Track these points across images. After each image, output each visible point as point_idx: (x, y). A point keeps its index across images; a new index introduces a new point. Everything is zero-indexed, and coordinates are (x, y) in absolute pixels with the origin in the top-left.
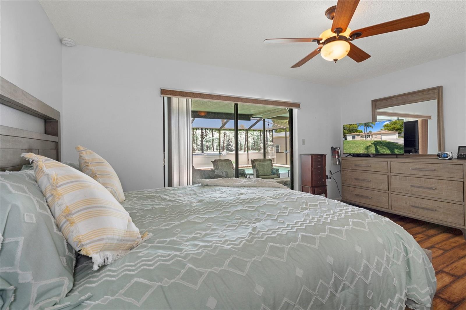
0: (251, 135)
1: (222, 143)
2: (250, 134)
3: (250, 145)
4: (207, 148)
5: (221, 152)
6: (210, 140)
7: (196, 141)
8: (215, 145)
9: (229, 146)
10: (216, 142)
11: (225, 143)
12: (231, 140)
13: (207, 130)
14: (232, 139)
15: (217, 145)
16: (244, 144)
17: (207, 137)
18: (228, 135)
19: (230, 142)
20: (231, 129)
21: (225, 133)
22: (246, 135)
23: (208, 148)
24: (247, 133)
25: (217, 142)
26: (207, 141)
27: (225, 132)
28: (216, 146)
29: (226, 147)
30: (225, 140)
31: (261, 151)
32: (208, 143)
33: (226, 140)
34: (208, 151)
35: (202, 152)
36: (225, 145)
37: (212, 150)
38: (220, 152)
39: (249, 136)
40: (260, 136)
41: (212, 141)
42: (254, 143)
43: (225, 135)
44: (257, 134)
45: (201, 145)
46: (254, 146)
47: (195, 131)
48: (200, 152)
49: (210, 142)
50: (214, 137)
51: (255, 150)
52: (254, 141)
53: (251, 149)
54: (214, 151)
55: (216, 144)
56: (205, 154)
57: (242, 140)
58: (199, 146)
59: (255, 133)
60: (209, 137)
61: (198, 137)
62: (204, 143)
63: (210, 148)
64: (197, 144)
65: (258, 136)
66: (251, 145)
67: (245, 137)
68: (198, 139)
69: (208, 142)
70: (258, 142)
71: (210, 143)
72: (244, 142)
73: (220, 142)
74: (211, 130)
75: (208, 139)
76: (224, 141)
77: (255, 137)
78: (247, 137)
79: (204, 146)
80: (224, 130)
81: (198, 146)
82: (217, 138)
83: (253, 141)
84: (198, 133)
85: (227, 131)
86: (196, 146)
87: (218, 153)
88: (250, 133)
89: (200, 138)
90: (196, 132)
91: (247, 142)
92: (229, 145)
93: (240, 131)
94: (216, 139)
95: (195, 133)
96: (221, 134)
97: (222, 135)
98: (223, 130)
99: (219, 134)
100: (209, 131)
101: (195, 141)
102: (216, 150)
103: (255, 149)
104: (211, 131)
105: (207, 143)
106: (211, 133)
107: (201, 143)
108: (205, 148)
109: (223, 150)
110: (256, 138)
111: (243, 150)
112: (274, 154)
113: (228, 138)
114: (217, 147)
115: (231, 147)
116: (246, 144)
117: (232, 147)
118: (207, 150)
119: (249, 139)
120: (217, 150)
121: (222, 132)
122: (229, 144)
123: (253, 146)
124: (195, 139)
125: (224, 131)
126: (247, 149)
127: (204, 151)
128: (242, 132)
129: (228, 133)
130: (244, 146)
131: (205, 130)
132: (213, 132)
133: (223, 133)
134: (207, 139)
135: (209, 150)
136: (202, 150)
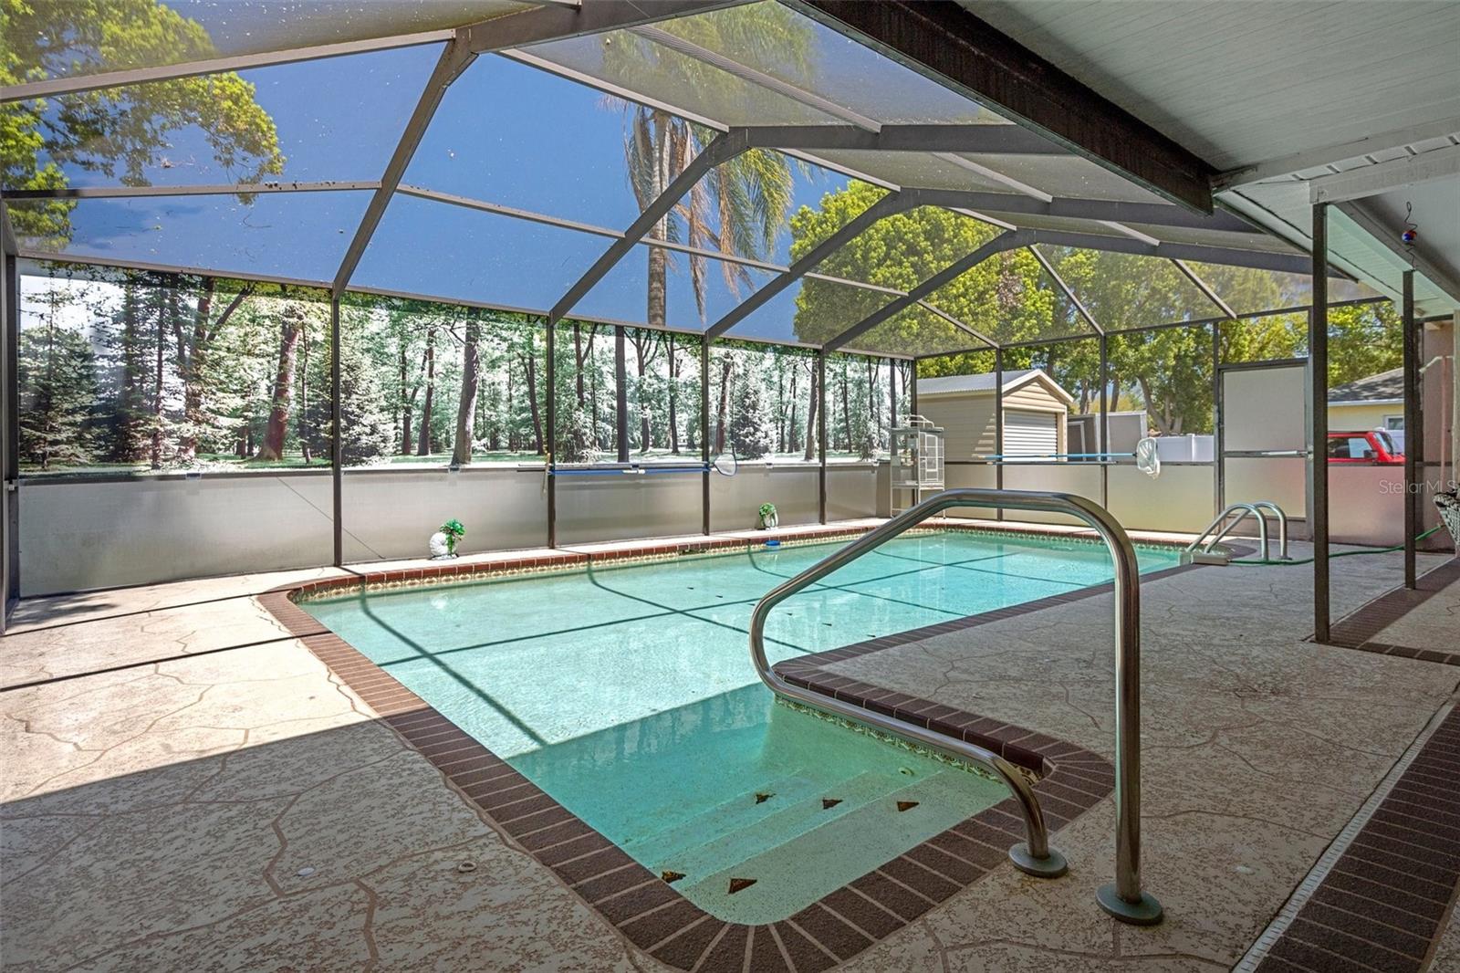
0: (835, 375)
1: (713, 411)
2: (832, 374)
3: (830, 424)
4: (645, 433)
5: (711, 458)
6: (660, 392)
7: (593, 394)
8: (683, 418)
9: (744, 426)
10: (686, 406)
11: (727, 410)
12: (753, 399)
13: (644, 335)
14: (756, 392)
15: (691, 422)
16: (807, 418)
17: (646, 376)
18: (741, 371)
19: (746, 408)
20: (754, 343)
21: (729, 360)
22: (814, 377)
23: (652, 438)
24: (820, 368)
25: (690, 403)
26: (644, 398)
27: (727, 355)
28: (685, 423)
29: (732, 432)
30: (728, 399)
31: (871, 456)
32: (648, 411)
33: (732, 394)
34: (650, 449)
35: (623, 456)
36: (728, 420)
37: (667, 447)
38: (705, 455)
39: (827, 381)
40: (868, 385)
41: (668, 398)
42: (846, 420)
43: (727, 369)
44: (856, 376)
45: (615, 420)
46: (846, 430)
47: (587, 336)
48: (610, 459)
49: (659, 402)
50: (677, 375)
51: (851, 452)
52: (845, 409)
53: (834, 448)
54: (676, 451)
55: (685, 416)
56: (636, 466)
57: (797, 400)
58: (604, 425)
59: (848, 368)
60: (657, 377)
61: (601, 374)
62: (630, 406)
63: (658, 438)
64: (594, 412)
65: (859, 384)
66: (832, 425)
67: (809, 386)
68: (602, 383)
69: (649, 400)
70: (860, 415)
71: (660, 408)
72: (807, 411)
73: (705, 407)
74: (665, 341)
75: (650, 385)
76: (723, 399)
77: (850, 386)
78: (819, 387)
79: (630, 424)
80: (725, 343)
81: (599, 423)
82: (693, 385)
83: (842, 405)
84: (602, 353)
85: (736, 351)
86: (589, 420)
87: (699, 460)
88: (832, 366)
89: (610, 377)
90: (591, 344)
91: (817, 413)
92: (745, 422)
93: (792, 357)
94: (689, 390)
95: (584, 347)
96: (711, 366)
97: (715, 370)
98: (718, 344)
99: (699, 365)
100: (654, 343)
101: (586, 395)
102: (688, 446)
103: (848, 447)
104: (662, 345)
105: (643, 408)
106: (662, 355)
107: (615, 403)
108: (637, 434)
109: (721, 445)
110: (852, 395)
111: (803, 452)
112: (936, 470)
113: (739, 384)
114: (691, 430)
115: (753, 435)
116: (815, 422)
117: (759, 434)
118: (645, 447)
119: (829, 397)
120: (691, 445)
121: (716, 355)
122: (745, 418)
123: (842, 428)
124: (586, 381)
125: (723, 351)
126: (817, 445)
127: (631, 452)
128: (798, 358)
129: (740, 363)
130: (806, 431)
131: (638, 337)
132: (673, 350)
133: (720, 359)
134: (645, 387)
135: (656, 445)
136: (623, 448)
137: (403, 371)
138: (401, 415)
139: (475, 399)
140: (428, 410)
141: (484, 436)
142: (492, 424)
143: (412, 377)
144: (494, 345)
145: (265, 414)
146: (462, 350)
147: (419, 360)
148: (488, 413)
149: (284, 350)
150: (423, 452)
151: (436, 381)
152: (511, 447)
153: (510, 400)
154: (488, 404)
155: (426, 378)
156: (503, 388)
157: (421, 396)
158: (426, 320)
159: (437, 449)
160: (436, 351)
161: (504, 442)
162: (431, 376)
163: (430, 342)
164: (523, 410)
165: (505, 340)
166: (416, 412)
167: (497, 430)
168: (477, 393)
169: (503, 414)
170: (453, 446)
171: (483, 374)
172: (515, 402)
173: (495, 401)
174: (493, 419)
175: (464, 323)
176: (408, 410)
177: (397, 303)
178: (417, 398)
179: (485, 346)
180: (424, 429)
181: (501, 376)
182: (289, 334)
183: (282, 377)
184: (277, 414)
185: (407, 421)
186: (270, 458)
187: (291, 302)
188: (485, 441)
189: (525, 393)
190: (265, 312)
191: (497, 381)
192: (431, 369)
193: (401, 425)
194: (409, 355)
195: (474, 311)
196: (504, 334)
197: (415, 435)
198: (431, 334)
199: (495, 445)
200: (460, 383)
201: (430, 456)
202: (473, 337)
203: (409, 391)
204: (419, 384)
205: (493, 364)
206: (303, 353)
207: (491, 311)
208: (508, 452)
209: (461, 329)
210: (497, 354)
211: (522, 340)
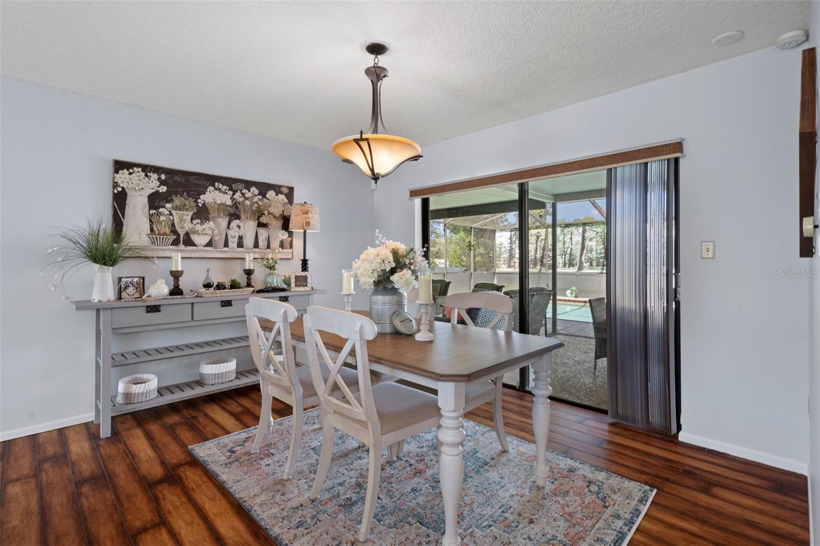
137: (564, 244)
138: (563, 256)
139: (585, 251)
140: (571, 255)
141: (588, 262)
142: (590, 258)
143: (566, 246)
144: (591, 233)
145: (533, 257)
146: (581, 236)
147: (569, 241)
148: (589, 255)
149: (537, 241)
150: (569, 267)
151: (573, 246)
152: (597, 266)
153: (596, 250)
154: (589, 252)
155: (570, 246)
156: (594, 247)
157: (569, 251)
158: (570, 229)
159: (573, 266)
160: (573, 237)
161: (594, 264)
162: (572, 245)
163: (571, 235)
164: (601, 253)
165: (595, 231)
166: (567, 256)
167: (592, 260)
168: (585, 249)
169: (594, 255)
170: (578, 265)
171: (587, 243)
172: (598, 251)
173: (591, 251)
174: (591, 257)
175: (581, 228)
176: (565, 255)
177: (562, 225)
178: (568, 251)
179: (588, 234)
180: (570, 260)
181: (593, 243)
182: (538, 238)
183: (537, 248)
184: (536, 257)
185: (565, 258)
186: (534, 268)
187: (538, 230)
188: (588, 264)
189: (602, 248)
190: (533, 233)
191: (592, 244)
192: (572, 243)
193: (564, 259)
194: (565, 240)
195: (585, 224)
196: (594, 229)
197: (567, 262)
198: (572, 233)
199: (591, 265)
200: (580, 246)
201: (571, 268)
202: (584, 231)
203: (566, 250)
204: (568, 247)
205: (591, 240)
206: (541, 242)
207: (590, 223)
208: (596, 267)
209: (581, 229)
210: (592, 236)
211: (601, 231)
